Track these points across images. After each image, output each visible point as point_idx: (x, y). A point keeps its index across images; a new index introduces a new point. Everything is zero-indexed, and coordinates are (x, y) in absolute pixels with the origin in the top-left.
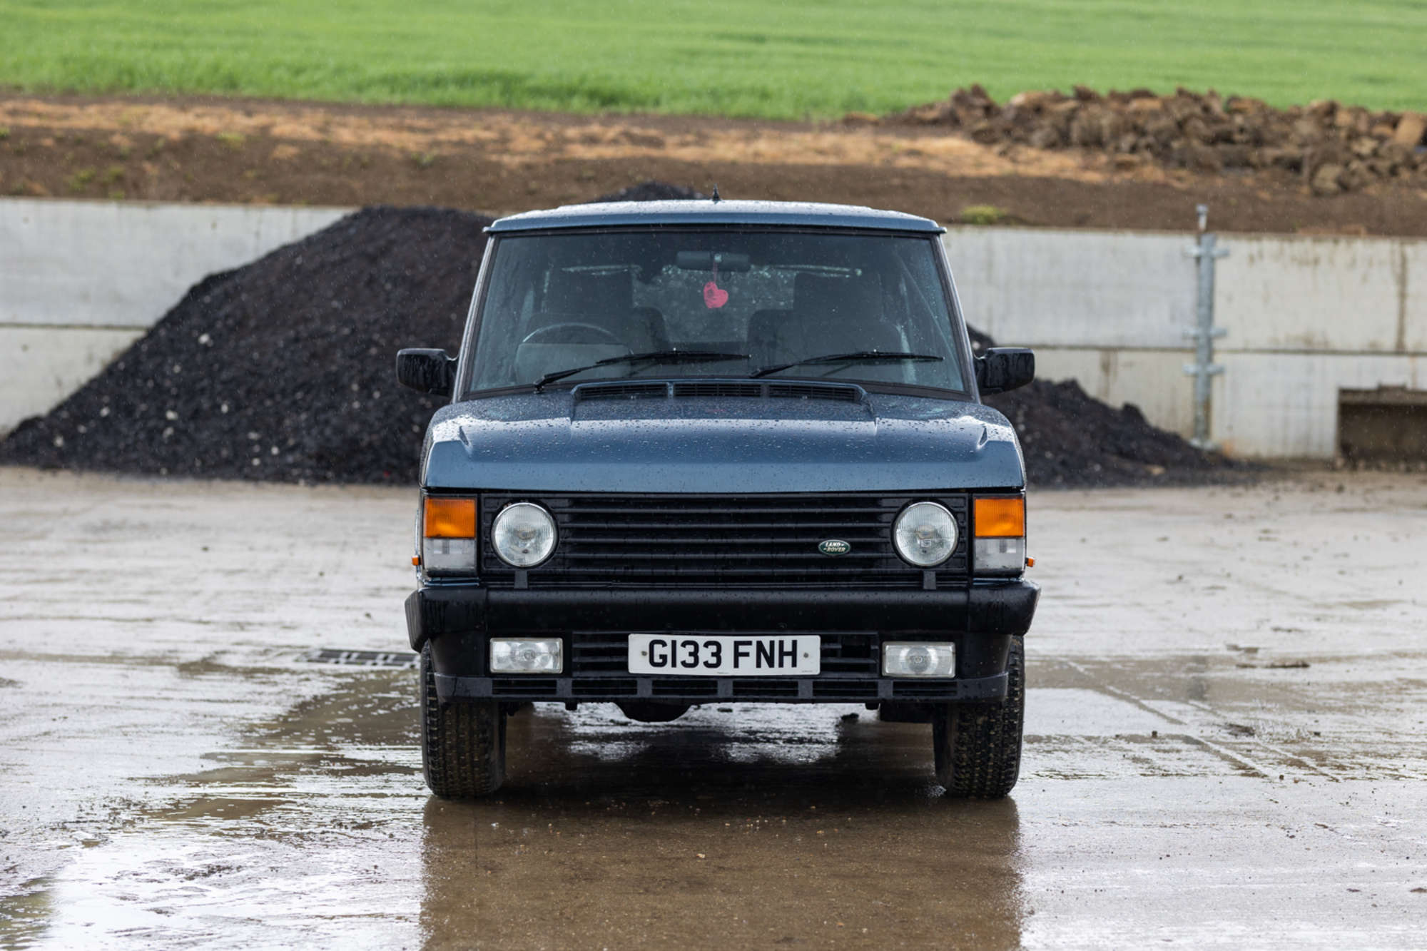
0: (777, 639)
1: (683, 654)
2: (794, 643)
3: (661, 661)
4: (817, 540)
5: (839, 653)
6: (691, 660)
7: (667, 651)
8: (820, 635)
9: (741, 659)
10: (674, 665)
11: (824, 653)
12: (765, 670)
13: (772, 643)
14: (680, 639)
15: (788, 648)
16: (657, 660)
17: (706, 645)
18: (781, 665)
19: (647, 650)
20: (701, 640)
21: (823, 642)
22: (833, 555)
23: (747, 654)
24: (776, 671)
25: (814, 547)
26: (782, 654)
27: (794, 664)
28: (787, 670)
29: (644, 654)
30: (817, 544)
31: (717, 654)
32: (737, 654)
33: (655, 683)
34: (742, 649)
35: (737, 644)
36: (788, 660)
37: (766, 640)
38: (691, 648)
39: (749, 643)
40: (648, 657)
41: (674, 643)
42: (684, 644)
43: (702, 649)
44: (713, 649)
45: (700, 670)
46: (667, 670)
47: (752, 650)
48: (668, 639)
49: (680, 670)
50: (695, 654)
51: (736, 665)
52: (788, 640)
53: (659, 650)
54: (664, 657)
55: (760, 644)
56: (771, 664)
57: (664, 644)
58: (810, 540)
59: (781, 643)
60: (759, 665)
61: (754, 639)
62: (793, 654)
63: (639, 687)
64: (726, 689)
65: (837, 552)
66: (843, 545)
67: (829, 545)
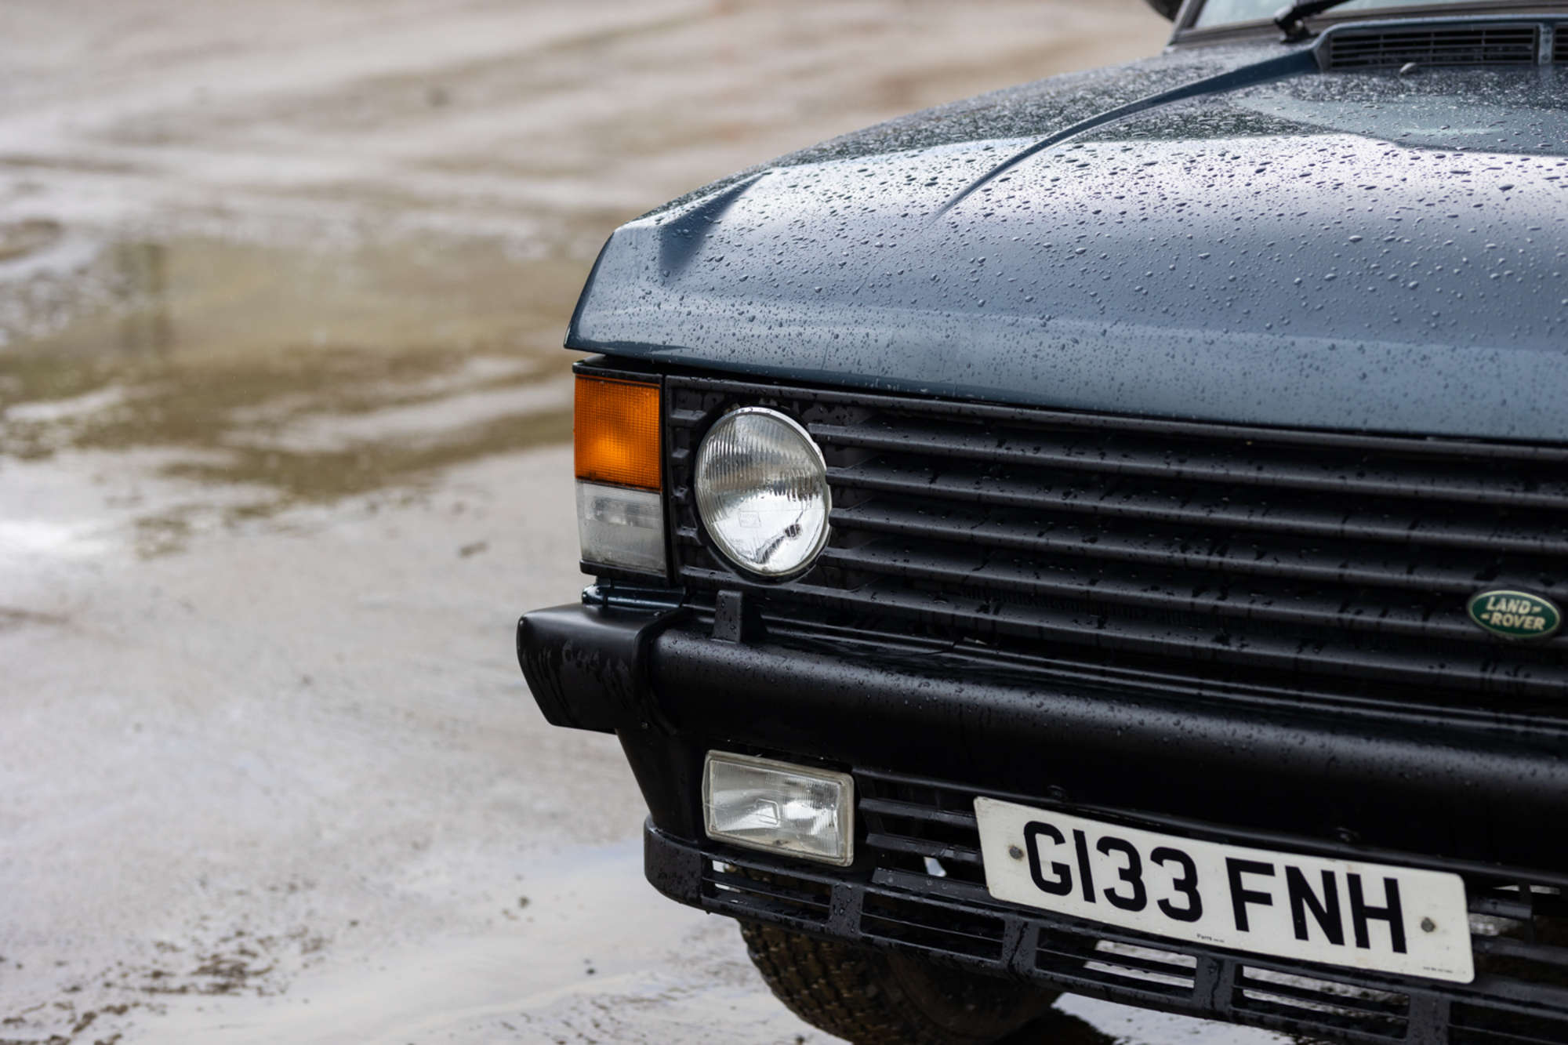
0: (1341, 869)
1: (1107, 869)
2: (1391, 886)
3: (1056, 879)
4: (1467, 582)
6: (1127, 891)
7: (1069, 857)
8: (1465, 876)
9: (1251, 908)
10: (1089, 894)
12: (1317, 948)
13: (1328, 878)
14: (1092, 830)
15: (1375, 897)
16: (1049, 875)
17: (1158, 857)
18: (1363, 941)
19: (1022, 845)
20: (1141, 841)
21: (1470, 893)
22: (1510, 637)
23: (1265, 899)
24: (1348, 955)
25: (1456, 605)
26: (1362, 913)
27: (1399, 945)
28: (1381, 958)
29: (1015, 853)
31: (1188, 883)
32: (1241, 898)
33: (1045, 937)
34: (1251, 882)
35: (1236, 867)
36: (1380, 930)
37: (1312, 868)
38: (1122, 859)
39: (1267, 869)
40: (1026, 862)
41: (1080, 839)
42: (1104, 847)
43: (1148, 867)
44: (1177, 869)
45: (1156, 921)
46: (1076, 905)
47: (1277, 886)
48: (1065, 824)
49: (1107, 912)
50: (1132, 874)
51: (1242, 924)
52: (1373, 877)
53: (1048, 849)
54: (1063, 872)
55: (1296, 877)
56: (1336, 937)
57: (1057, 836)
58: (1447, 581)
59: (1354, 881)
60: (1301, 933)
61: (1281, 861)
62: (1392, 916)
63: (1008, 941)
64: (1216, 986)
65: (1521, 630)
66: (1537, 609)
67: (1495, 604)
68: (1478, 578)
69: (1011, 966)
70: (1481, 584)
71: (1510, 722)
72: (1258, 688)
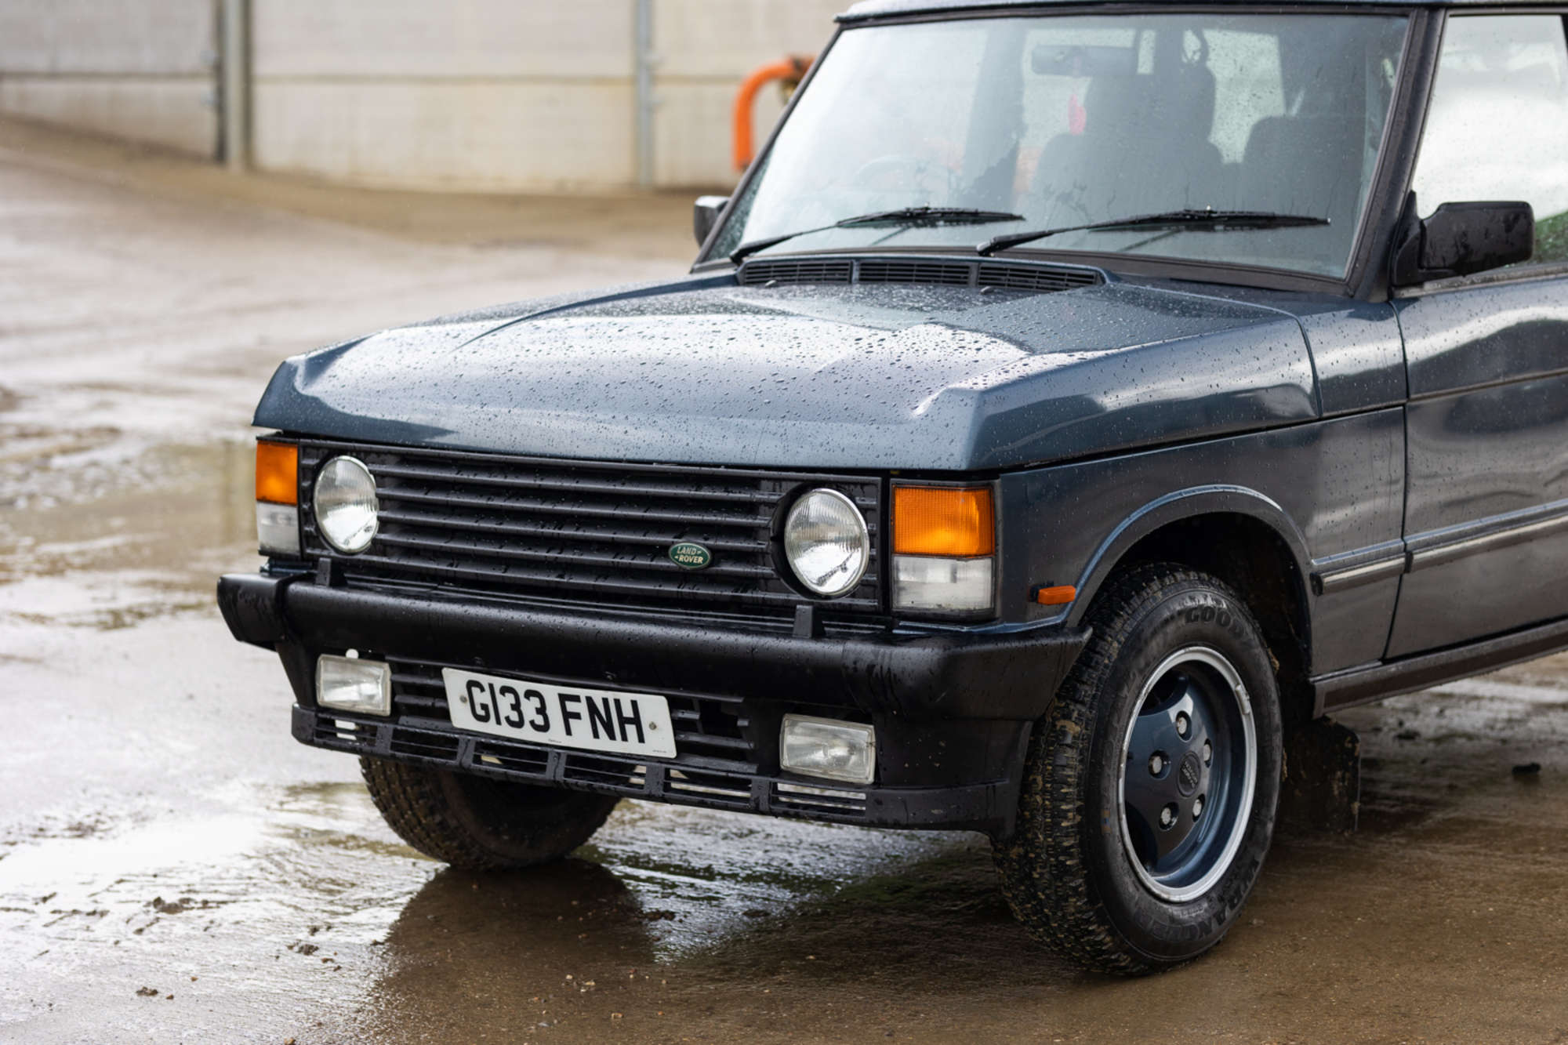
0: (611, 696)
1: (505, 705)
2: (634, 704)
3: (483, 713)
4: (668, 539)
5: (699, 727)
6: (515, 717)
7: (488, 699)
8: (667, 697)
9: (572, 722)
10: (498, 720)
11: (677, 726)
12: (605, 744)
13: (605, 701)
14: (497, 683)
15: (628, 712)
16: (479, 711)
17: (528, 695)
18: (624, 738)
19: (466, 695)
20: (520, 687)
21: (671, 707)
22: (688, 568)
23: (577, 716)
24: (617, 746)
25: (666, 551)
26: (623, 721)
27: (640, 739)
28: (632, 746)
29: (464, 699)
30: (667, 547)
31: (542, 711)
32: (568, 716)
33: (479, 747)
34: (571, 707)
35: (563, 699)
36: (631, 729)
37: (597, 696)
38: (511, 698)
39: (576, 699)
40: (468, 704)
41: (492, 687)
42: (503, 691)
43: (523, 701)
44: (537, 702)
45: (527, 734)
46: (492, 727)
47: (582, 708)
48: (485, 680)
49: (507, 730)
50: (516, 707)
51: (569, 732)
52: (626, 698)
53: (478, 696)
54: (485, 708)
55: (591, 702)
56: (612, 737)
57: (482, 688)
58: (663, 539)
59: (617, 702)
60: (596, 735)
61: (583, 693)
62: (636, 720)
63: (460, 750)
64: (557, 767)
65: (692, 564)
66: (699, 552)
67: (681, 550)
68: (675, 538)
69: (461, 764)
70: (676, 540)
71: (692, 615)
72: (578, 602)
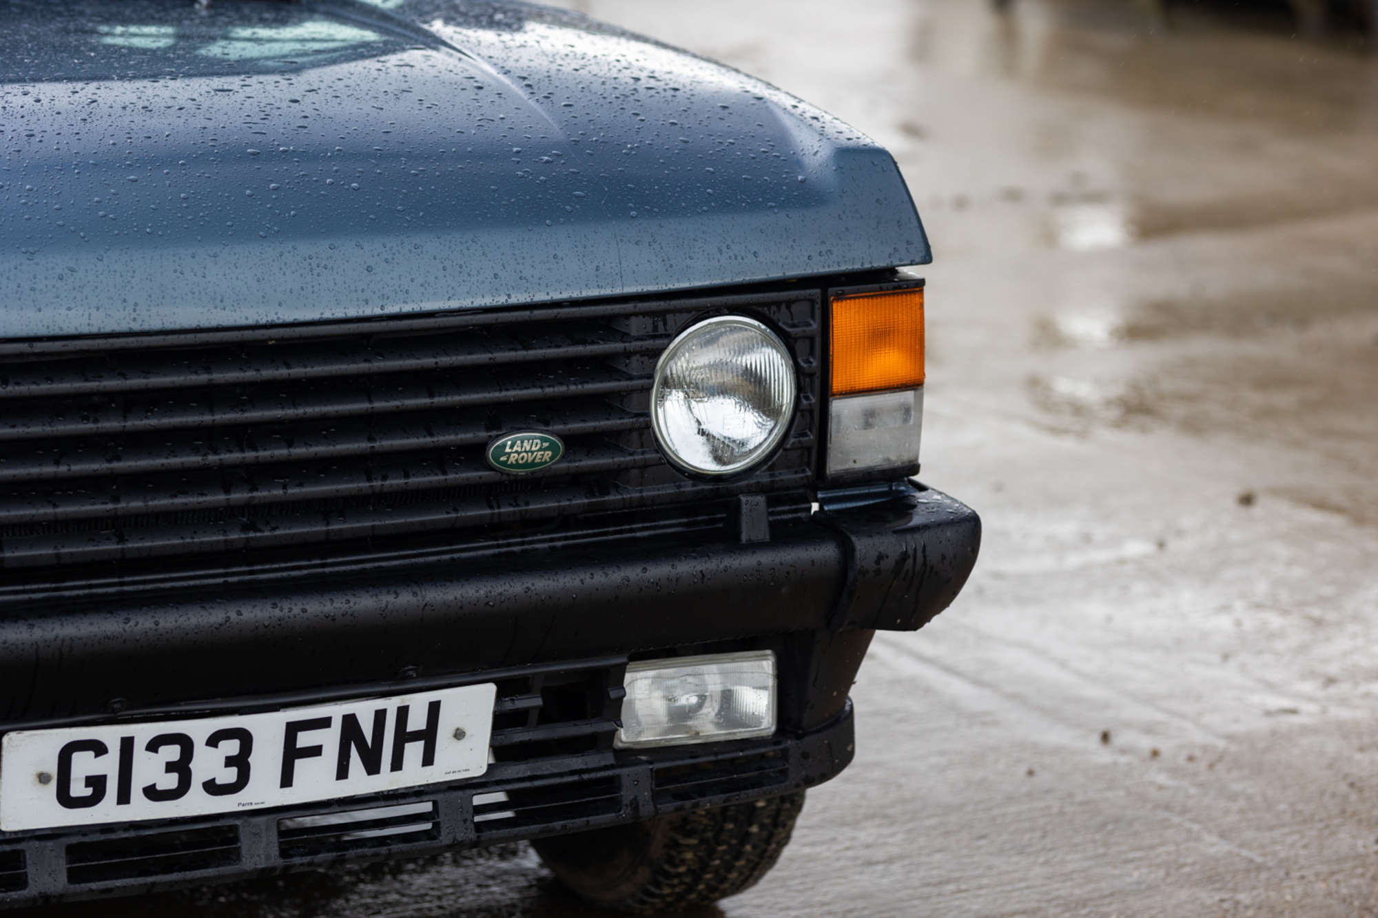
0: (391, 705)
1: (151, 769)
2: (434, 708)
3: (89, 792)
5: (533, 717)
6: (170, 781)
7: (108, 766)
8: (498, 682)
9: (300, 764)
10: (124, 797)
11: (501, 721)
12: (360, 782)
13: (380, 716)
14: (143, 732)
15: (417, 721)
16: (78, 789)
17: (213, 741)
18: (397, 765)
19: (52, 768)
20: (199, 729)
21: (499, 696)
22: (522, 473)
23: (316, 751)
24: (381, 782)
25: (475, 454)
26: (403, 737)
27: (428, 759)
28: (411, 775)
29: (43, 778)
30: (482, 447)
31: (240, 758)
32: (292, 753)
33: (73, 852)
34: (305, 739)
35: (293, 729)
36: (414, 751)
37: (364, 711)
38: (172, 753)
39: (325, 723)
40: (53, 786)
41: (127, 745)
42: (153, 746)
43: (200, 750)
44: (231, 747)
45: (197, 803)
46: (107, 812)
47: (330, 739)
48: (111, 735)
49: (141, 809)
50: (181, 767)
51: (287, 780)
52: (418, 704)
53: (84, 765)
54: (97, 783)
55: (350, 723)
56: (372, 767)
57: (99, 749)
58: (466, 436)
59: (403, 712)
60: (342, 773)
61: (336, 711)
62: (429, 736)
63: (32, 869)
66: (546, 445)
67: (512, 447)
69: (39, 891)
